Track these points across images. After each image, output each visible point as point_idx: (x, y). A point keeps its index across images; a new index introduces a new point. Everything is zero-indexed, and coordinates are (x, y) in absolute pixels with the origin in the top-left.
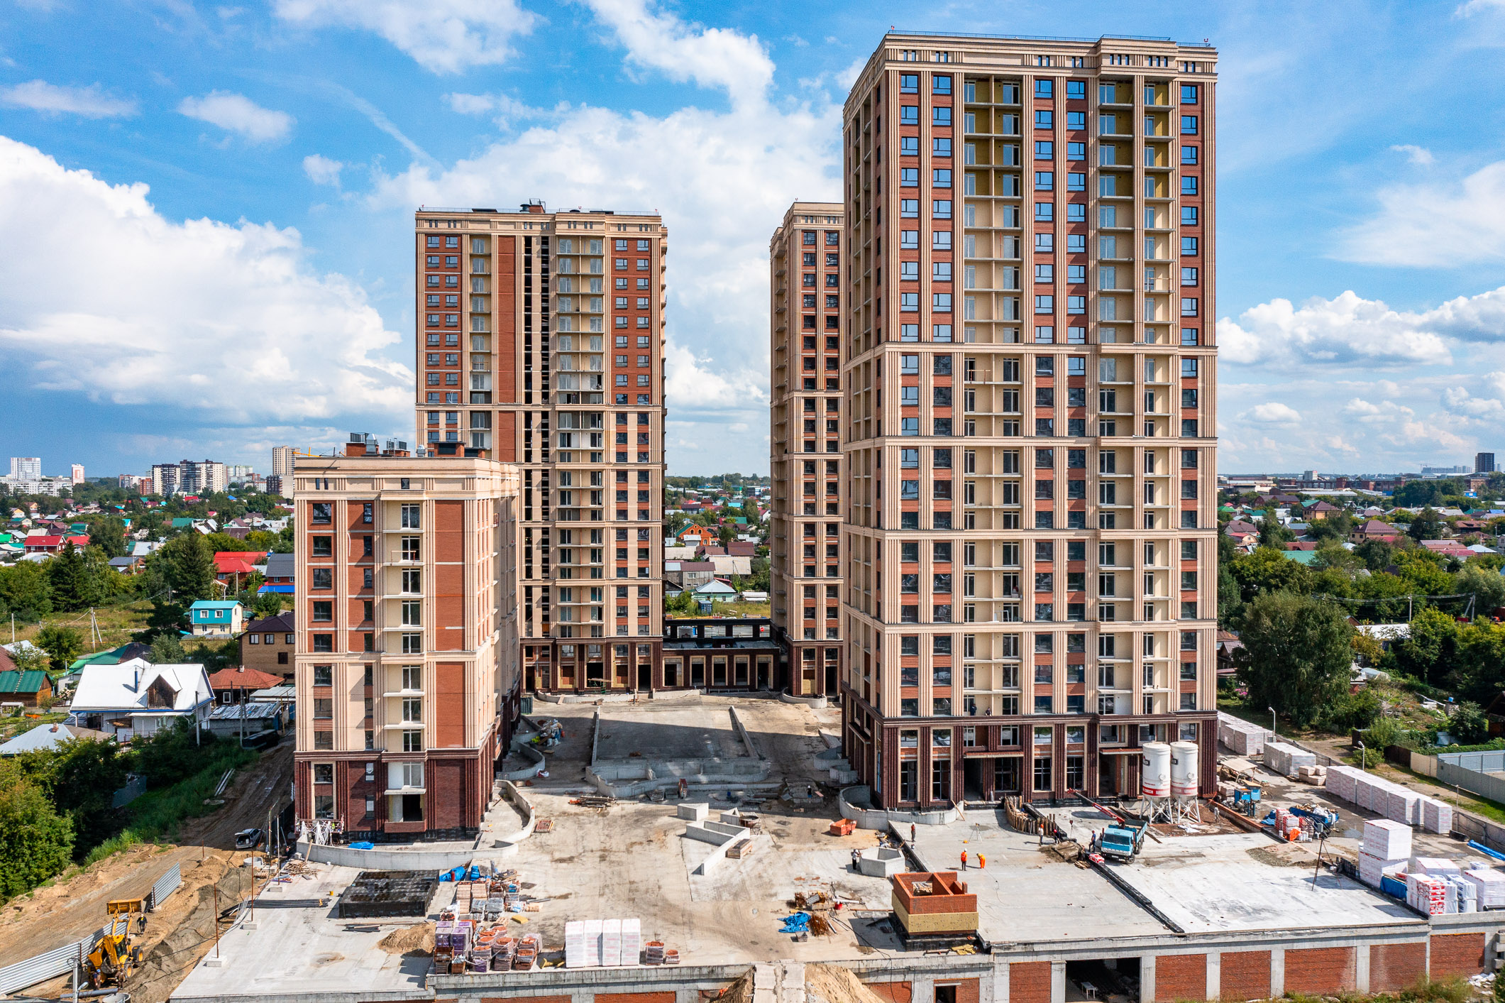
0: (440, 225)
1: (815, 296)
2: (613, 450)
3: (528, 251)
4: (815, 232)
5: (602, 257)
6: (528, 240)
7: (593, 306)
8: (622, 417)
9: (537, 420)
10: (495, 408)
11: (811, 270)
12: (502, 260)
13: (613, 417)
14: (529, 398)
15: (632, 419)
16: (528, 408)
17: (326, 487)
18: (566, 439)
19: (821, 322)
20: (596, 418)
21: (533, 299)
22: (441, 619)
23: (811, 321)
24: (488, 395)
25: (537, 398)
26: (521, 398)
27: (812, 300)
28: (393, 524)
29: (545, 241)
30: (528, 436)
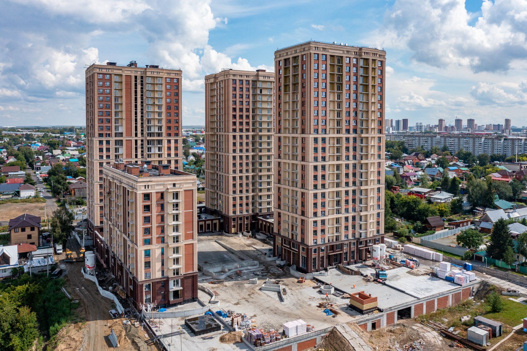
0: (103, 70)
1: (236, 101)
2: (166, 153)
3: (136, 81)
4: (236, 80)
5: (162, 84)
6: (136, 77)
7: (159, 102)
8: (169, 141)
9: (139, 143)
10: (124, 139)
11: (235, 93)
12: (126, 84)
13: (166, 141)
14: (136, 135)
15: (173, 142)
16: (136, 138)
17: (148, 188)
18: (149, 149)
19: (238, 110)
20: (160, 142)
21: (138, 99)
22: (186, 230)
23: (234, 110)
24: (121, 134)
25: (139, 135)
26: (134, 135)
27: (235, 103)
28: (170, 199)
29: (142, 77)
30: (136, 148)
